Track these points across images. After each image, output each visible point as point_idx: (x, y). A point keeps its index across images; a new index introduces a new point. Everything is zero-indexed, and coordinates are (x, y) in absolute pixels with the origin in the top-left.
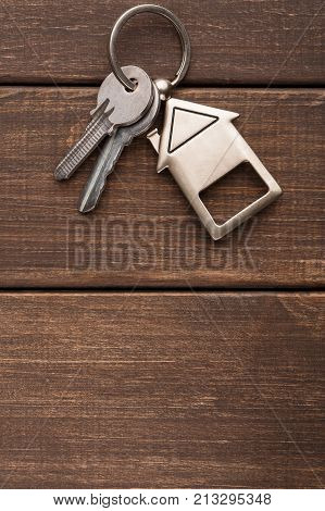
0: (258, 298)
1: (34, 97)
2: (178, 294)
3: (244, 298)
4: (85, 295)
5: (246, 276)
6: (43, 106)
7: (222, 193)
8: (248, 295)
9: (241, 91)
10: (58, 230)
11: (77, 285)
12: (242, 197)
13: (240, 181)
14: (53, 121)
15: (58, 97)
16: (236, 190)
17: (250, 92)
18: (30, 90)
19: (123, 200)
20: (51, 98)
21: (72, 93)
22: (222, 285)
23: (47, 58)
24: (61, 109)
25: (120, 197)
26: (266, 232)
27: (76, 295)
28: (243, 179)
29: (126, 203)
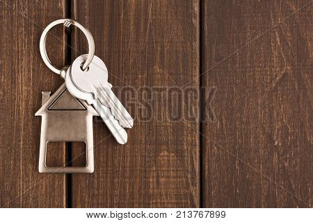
6: (187, 136)
14: (178, 142)
15: (192, 144)
20: (192, 141)
21: (195, 154)
24: (185, 147)
25: (129, 186)
29: (126, 190)
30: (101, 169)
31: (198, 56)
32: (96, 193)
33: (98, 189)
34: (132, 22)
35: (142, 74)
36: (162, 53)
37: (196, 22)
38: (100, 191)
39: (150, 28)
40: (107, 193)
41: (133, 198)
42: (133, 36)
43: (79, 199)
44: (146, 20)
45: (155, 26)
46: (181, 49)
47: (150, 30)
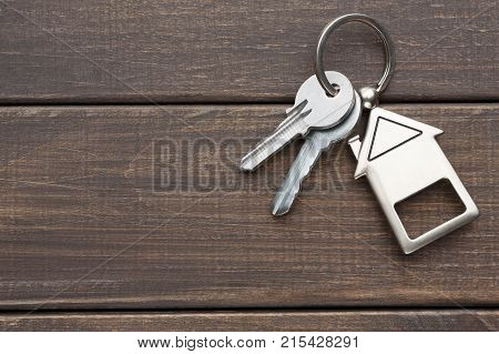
0: (458, 317)
1: (225, 115)
2: (375, 313)
3: (443, 317)
4: (280, 315)
5: (445, 294)
6: (235, 124)
7: (417, 209)
8: (447, 313)
9: (434, 106)
10: (250, 248)
11: (272, 305)
12: (438, 213)
13: (436, 197)
15: (249, 116)
16: (432, 206)
17: (443, 107)
18: (222, 108)
19: (317, 218)
20: (243, 117)
21: (264, 111)
22: (419, 303)
23: (238, 76)
24: (253, 127)
25: (314, 215)
26: (463, 249)
27: (271, 315)
28: (438, 195)
29: (320, 221)
30: (287, 260)
31: (109, 108)
32: (325, 267)
33: (320, 264)
34: (54, 212)
35: (136, 195)
36: (103, 164)
37: (55, 111)
38: (322, 260)
39: (63, 183)
40: (326, 250)
41: (334, 208)
42: (75, 211)
43: (336, 295)
44: (51, 190)
45: (61, 175)
46: (97, 134)
47: (67, 183)
